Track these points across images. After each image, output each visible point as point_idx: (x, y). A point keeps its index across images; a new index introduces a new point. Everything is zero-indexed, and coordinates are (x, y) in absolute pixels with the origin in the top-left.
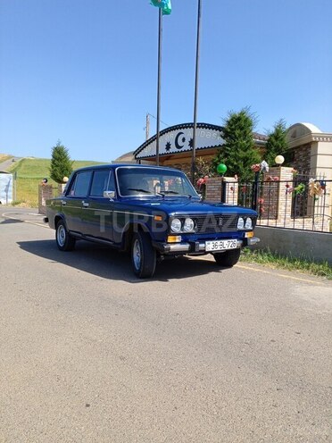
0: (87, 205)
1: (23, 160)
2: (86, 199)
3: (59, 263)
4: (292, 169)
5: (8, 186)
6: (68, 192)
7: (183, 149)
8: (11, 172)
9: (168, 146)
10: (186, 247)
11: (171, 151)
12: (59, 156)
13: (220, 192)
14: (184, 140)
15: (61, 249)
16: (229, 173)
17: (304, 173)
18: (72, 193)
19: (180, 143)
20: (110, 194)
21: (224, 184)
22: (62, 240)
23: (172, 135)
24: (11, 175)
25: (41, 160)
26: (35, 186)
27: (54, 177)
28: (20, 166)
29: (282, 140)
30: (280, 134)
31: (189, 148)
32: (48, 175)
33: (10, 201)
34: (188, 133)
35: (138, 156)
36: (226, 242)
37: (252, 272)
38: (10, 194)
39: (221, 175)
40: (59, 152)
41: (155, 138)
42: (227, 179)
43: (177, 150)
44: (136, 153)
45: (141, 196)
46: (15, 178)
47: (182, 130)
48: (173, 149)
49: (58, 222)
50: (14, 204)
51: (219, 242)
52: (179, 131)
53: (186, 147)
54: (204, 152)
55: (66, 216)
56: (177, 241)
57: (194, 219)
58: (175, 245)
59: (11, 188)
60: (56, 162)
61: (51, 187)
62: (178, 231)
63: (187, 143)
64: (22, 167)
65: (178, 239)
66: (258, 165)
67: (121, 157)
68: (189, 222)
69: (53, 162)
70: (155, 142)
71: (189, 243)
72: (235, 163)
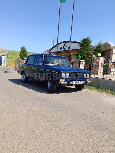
0: (33, 67)
1: (10, 51)
2: (33, 65)
3: (22, 87)
4: (103, 58)
5: (5, 60)
6: (26, 63)
7: (66, 50)
8: (6, 55)
9: (61, 48)
10: (66, 83)
11: (62, 50)
12: (23, 50)
13: (78, 65)
14: (66, 46)
15: (23, 82)
16: (82, 59)
17: (108, 59)
18: (28, 63)
19: (65, 48)
20: (41, 64)
21: (80, 62)
22: (23, 79)
23: (63, 45)
24: (6, 56)
25: (16, 52)
26: (14, 60)
27: (21, 57)
28: (9, 53)
29: (100, 48)
30: (100, 46)
31: (68, 49)
32: (19, 57)
33: (5, 65)
34: (68, 44)
35: (51, 51)
36: (80, 82)
37: (88, 92)
38: (5, 63)
39: (79, 59)
40: (23, 49)
41: (57, 45)
42: (81, 60)
43: (64, 50)
44: (50, 50)
45: (51, 65)
46: (7, 57)
47: (66, 43)
48: (63, 49)
49: (23, 73)
50: (7, 66)
51: (77, 81)
52: (65, 43)
53: (67, 49)
54: (73, 51)
55: (25, 71)
56: (63, 80)
57: (69, 73)
58: (62, 82)
59: (6, 61)
60: (22, 52)
61: (20, 61)
62: (64, 77)
63: (67, 47)
64: (10, 53)
65: (64, 80)
66: (92, 56)
67: (45, 52)
68: (68, 74)
69: (21, 52)
70: (56, 47)
71: (67, 81)
72: (84, 55)
